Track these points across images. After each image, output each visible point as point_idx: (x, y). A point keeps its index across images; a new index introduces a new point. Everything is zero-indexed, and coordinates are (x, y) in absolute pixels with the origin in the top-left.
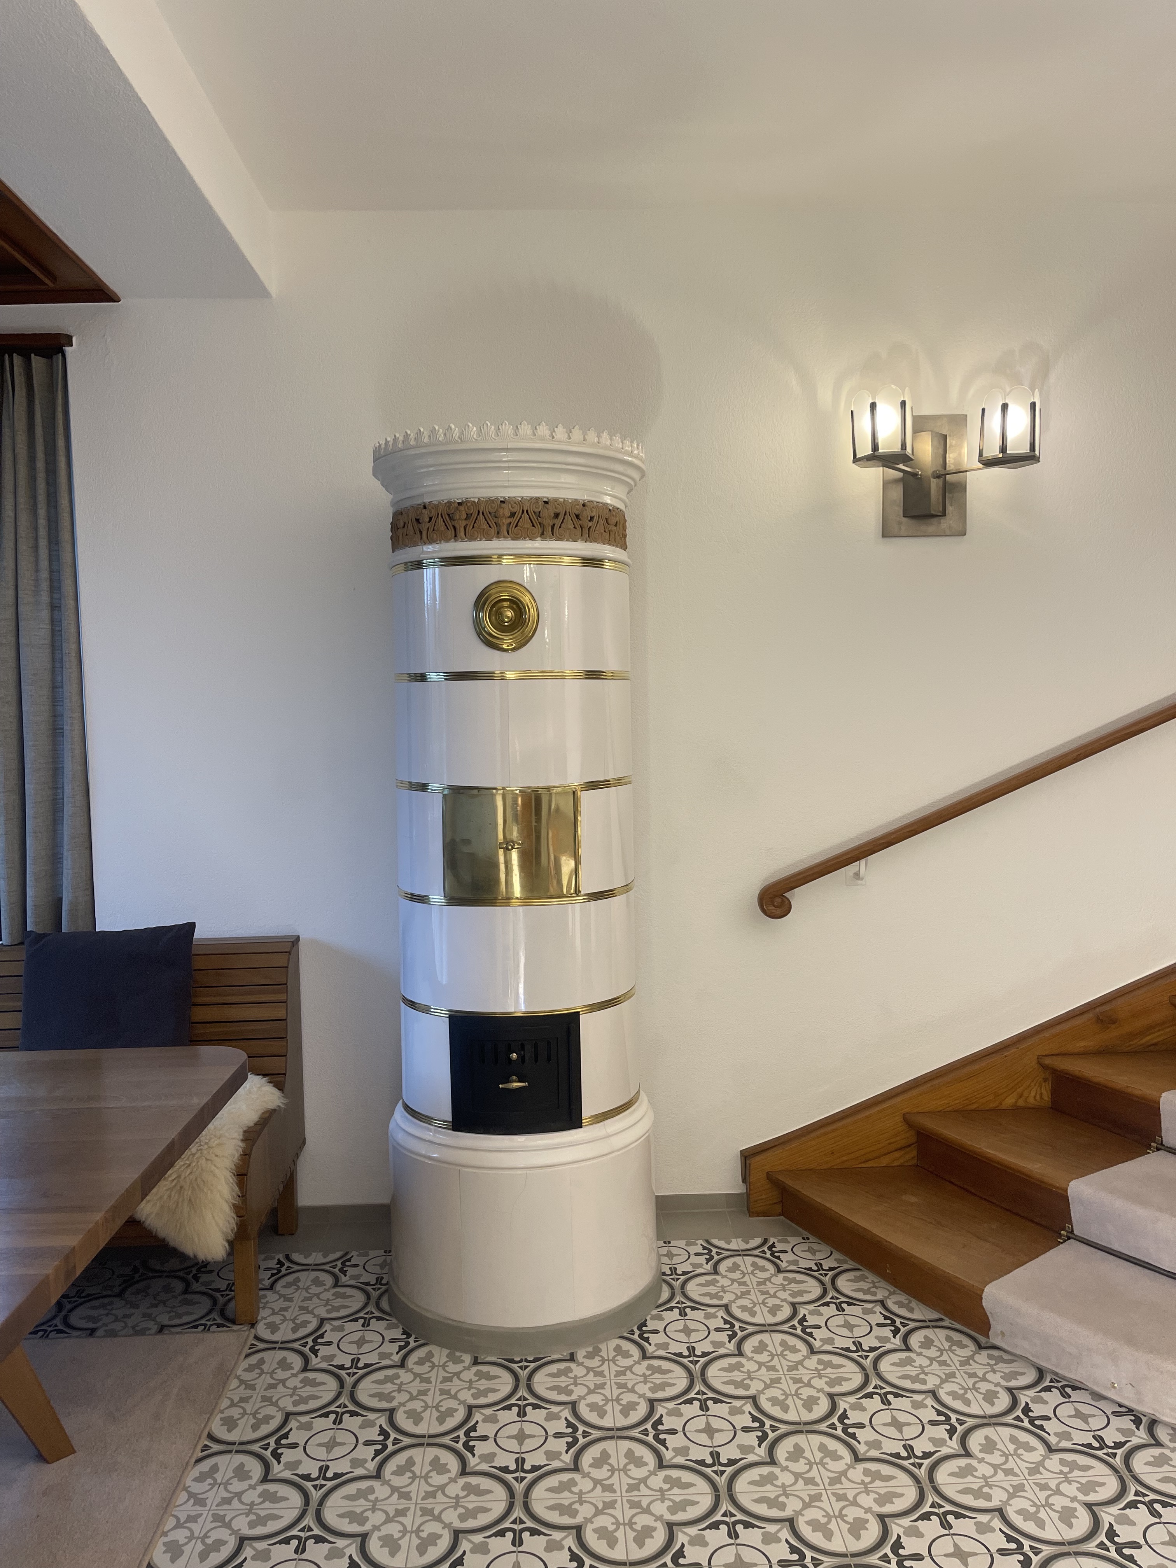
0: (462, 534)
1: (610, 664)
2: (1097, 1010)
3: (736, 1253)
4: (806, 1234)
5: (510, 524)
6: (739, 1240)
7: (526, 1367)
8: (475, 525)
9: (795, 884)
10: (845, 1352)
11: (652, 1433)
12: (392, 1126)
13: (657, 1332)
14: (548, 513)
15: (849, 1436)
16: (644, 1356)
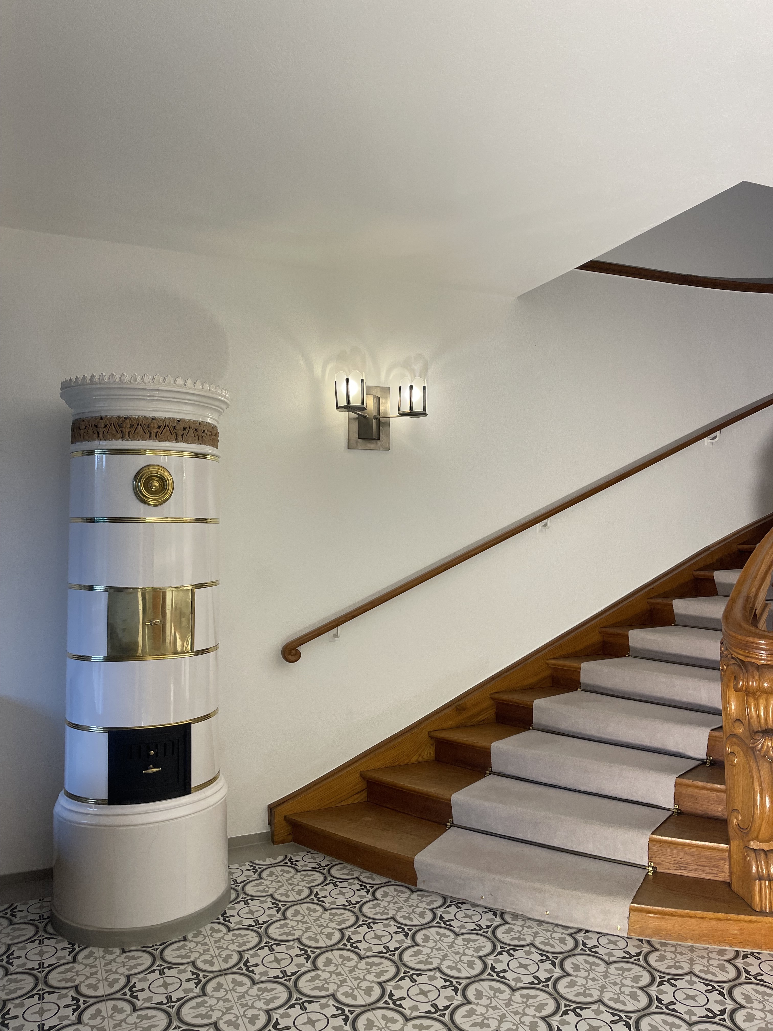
0: (127, 436)
1: (210, 514)
2: (457, 704)
3: (270, 866)
4: (309, 849)
5: (157, 432)
6: (270, 859)
7: (157, 949)
8: (136, 431)
9: (303, 642)
10: (343, 907)
11: (244, 968)
12: (57, 809)
13: (233, 916)
14: (180, 428)
15: (354, 948)
16: (229, 930)
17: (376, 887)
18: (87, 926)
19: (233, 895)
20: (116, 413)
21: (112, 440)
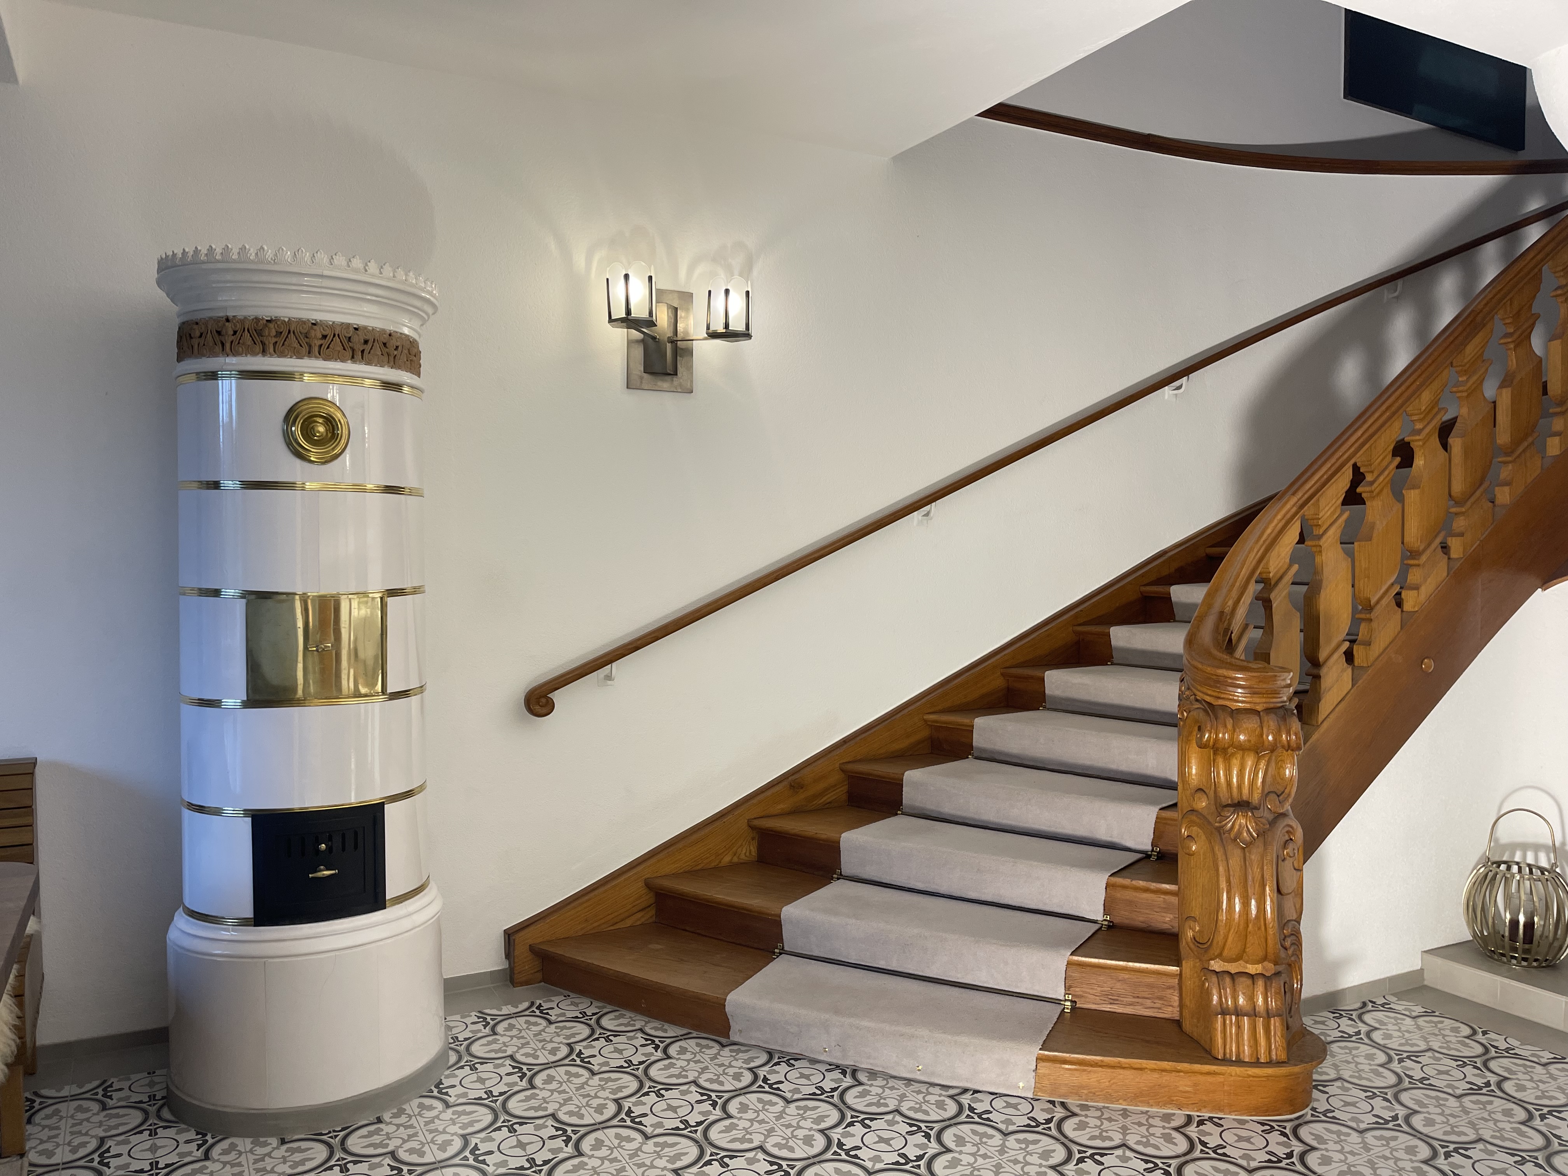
0: (272, 350)
1: (409, 481)
2: (790, 778)
3: (509, 1016)
4: (567, 993)
5: (321, 345)
6: (509, 1006)
7: (336, 1136)
8: (286, 343)
9: (557, 686)
10: (620, 1069)
11: (471, 1158)
12: (173, 935)
13: (454, 1086)
14: (358, 339)
15: (636, 1124)
16: (447, 1105)
17: (668, 1041)
18: (225, 1106)
19: (453, 1058)
20: (251, 313)
21: (246, 355)
